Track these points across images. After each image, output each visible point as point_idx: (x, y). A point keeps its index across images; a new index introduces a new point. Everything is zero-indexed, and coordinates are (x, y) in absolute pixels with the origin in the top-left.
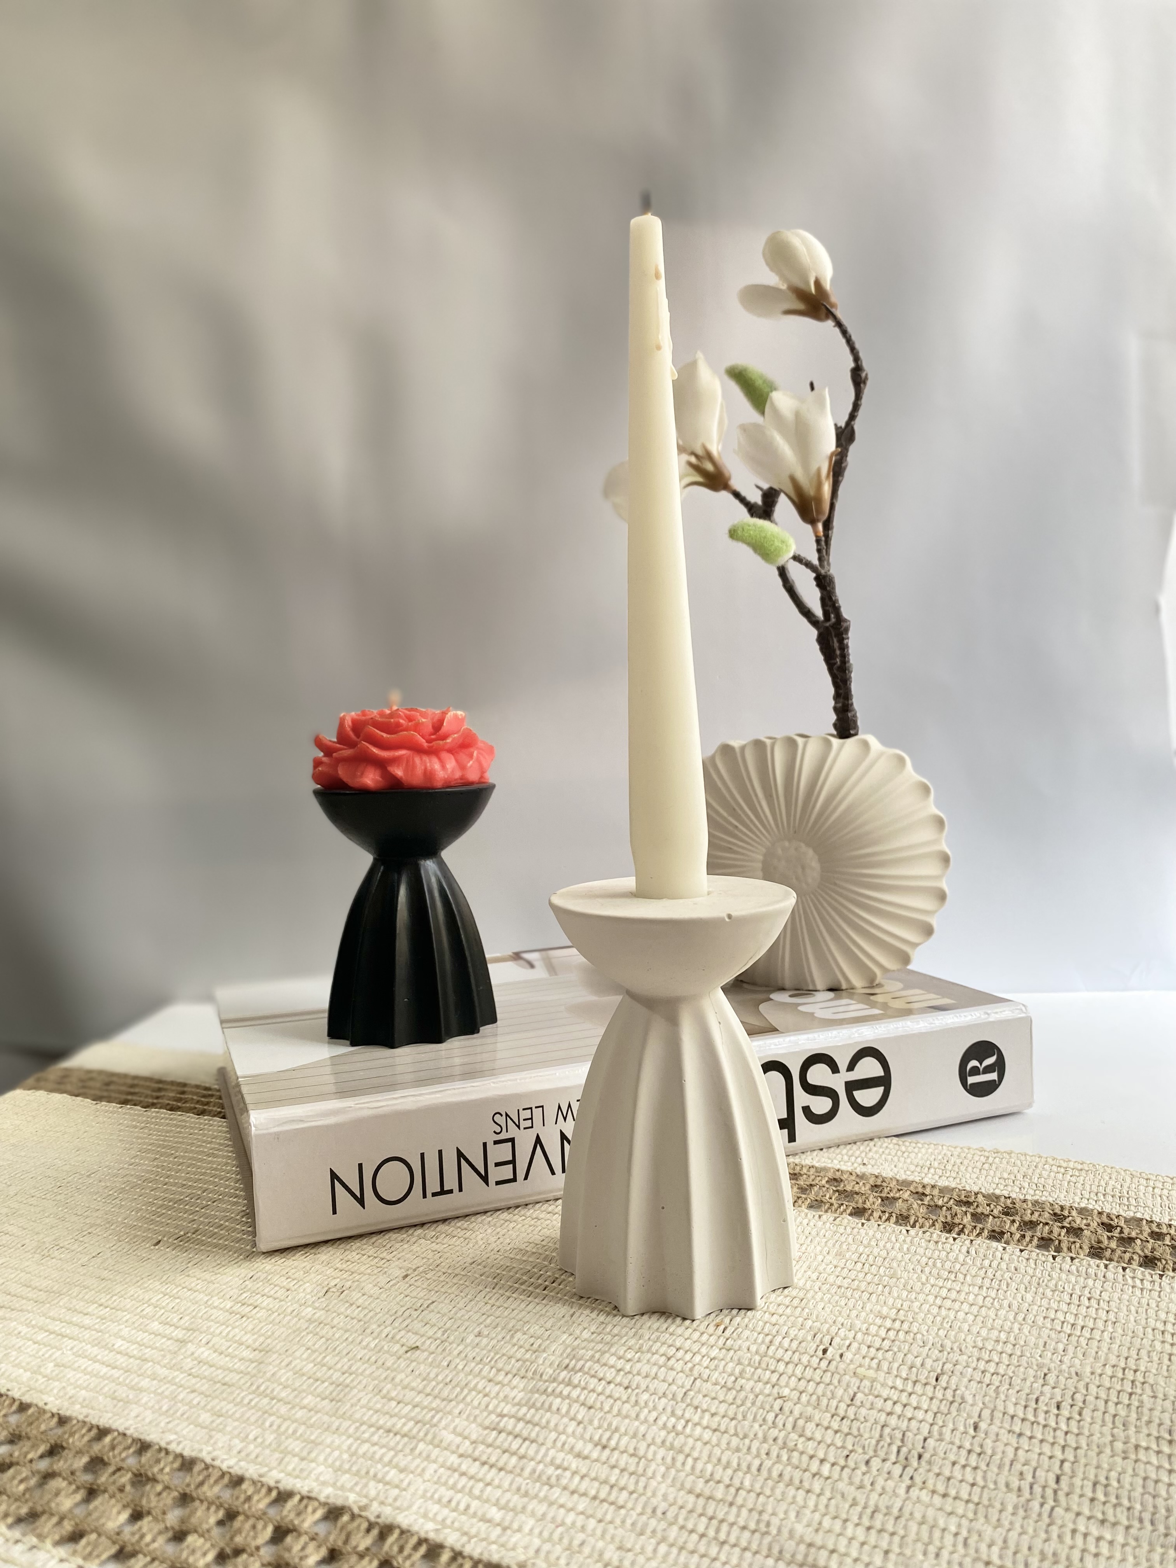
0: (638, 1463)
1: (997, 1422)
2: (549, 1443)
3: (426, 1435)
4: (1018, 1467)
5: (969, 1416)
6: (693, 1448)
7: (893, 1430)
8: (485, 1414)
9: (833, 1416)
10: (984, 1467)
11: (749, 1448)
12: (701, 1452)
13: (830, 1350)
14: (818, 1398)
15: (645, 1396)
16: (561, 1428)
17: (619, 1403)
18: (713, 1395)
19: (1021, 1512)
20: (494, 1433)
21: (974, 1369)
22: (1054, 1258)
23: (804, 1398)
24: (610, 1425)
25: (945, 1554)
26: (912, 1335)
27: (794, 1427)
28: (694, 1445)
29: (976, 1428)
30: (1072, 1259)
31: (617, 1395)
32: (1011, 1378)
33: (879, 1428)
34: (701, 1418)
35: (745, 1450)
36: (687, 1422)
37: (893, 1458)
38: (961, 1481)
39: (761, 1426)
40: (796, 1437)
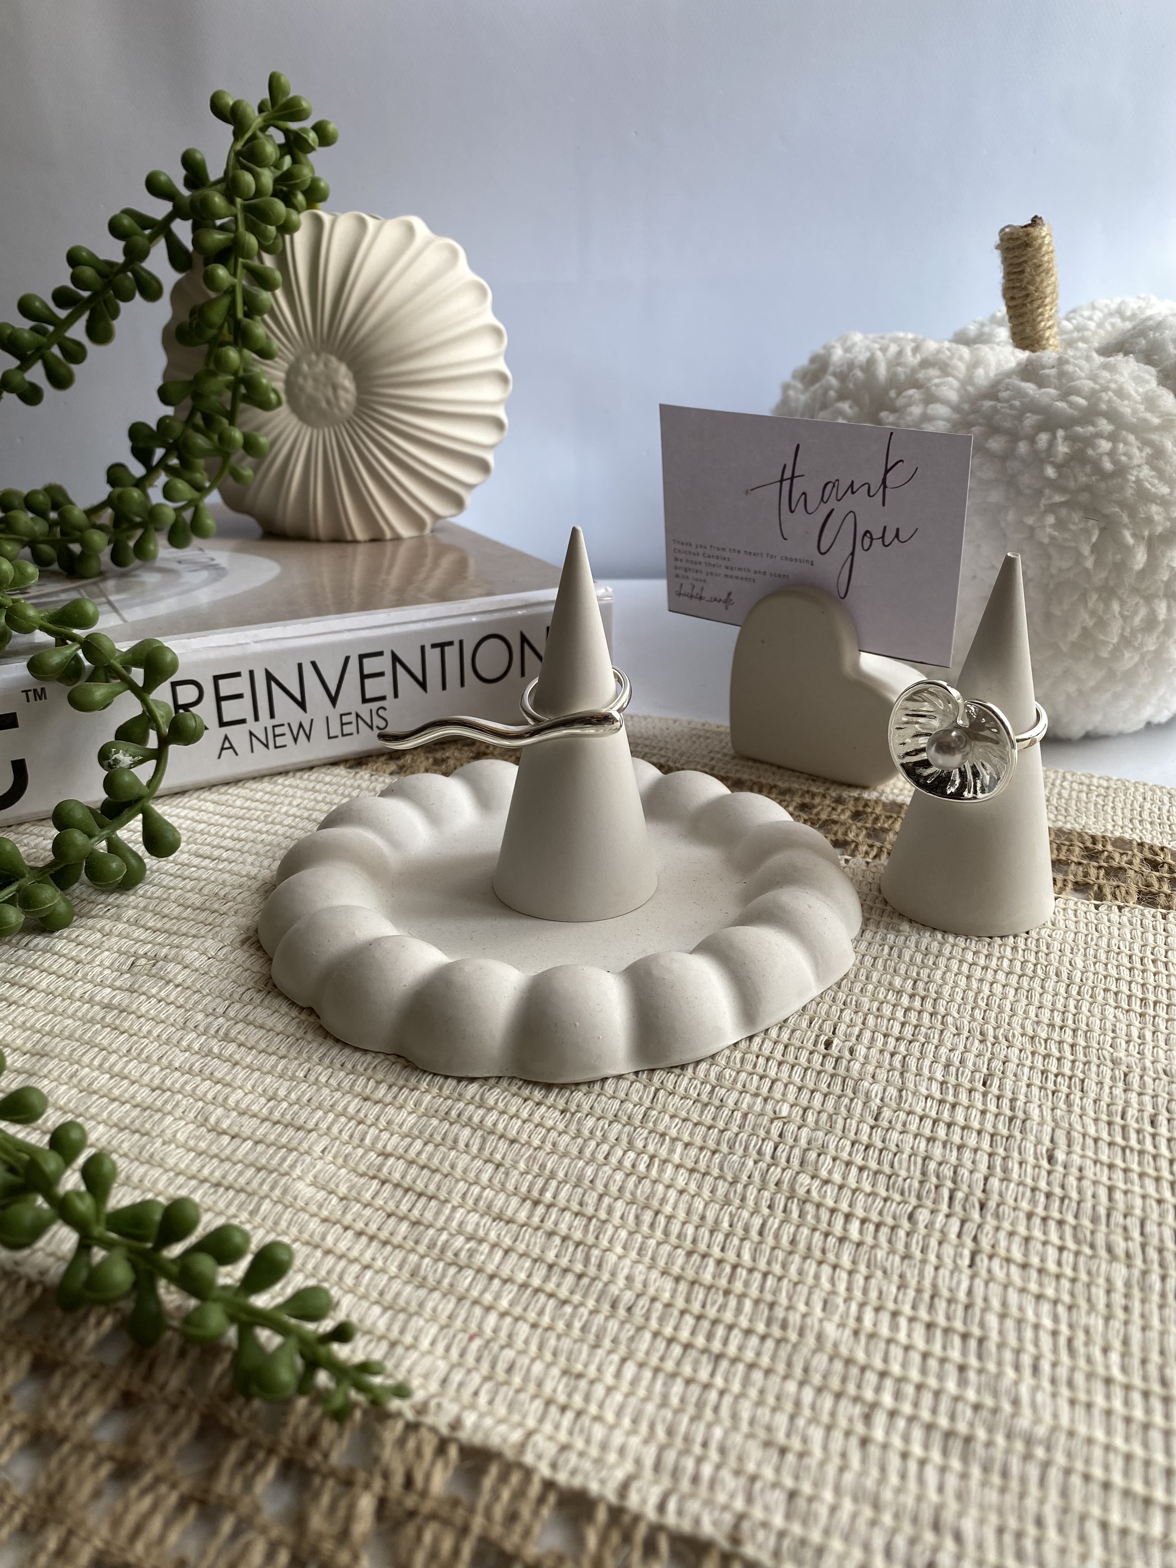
0: (587, 1226)
1: (1077, 1148)
2: (456, 1200)
3: (272, 1188)
4: (1118, 1218)
5: (1038, 1142)
6: (663, 1201)
7: (940, 1164)
8: (360, 1151)
9: (853, 1144)
10: (1070, 1219)
11: (743, 1199)
12: (675, 1208)
13: (836, 1041)
14: (830, 1116)
15: (590, 1122)
16: (472, 1176)
17: (553, 1134)
18: (683, 1114)
19: (1136, 1293)
20: (375, 1184)
21: (1031, 1068)
22: (1097, 907)
23: (811, 1118)
24: (542, 1167)
25: (1045, 1366)
26: (939, 1017)
27: (802, 1164)
28: (665, 1195)
29: (1051, 1159)
30: (1120, 908)
31: (550, 1123)
32: (1083, 1081)
33: (919, 1161)
34: (671, 1151)
35: (737, 1202)
36: (652, 1157)
37: (944, 1208)
38: (1045, 1243)
39: (756, 1162)
40: (808, 1180)
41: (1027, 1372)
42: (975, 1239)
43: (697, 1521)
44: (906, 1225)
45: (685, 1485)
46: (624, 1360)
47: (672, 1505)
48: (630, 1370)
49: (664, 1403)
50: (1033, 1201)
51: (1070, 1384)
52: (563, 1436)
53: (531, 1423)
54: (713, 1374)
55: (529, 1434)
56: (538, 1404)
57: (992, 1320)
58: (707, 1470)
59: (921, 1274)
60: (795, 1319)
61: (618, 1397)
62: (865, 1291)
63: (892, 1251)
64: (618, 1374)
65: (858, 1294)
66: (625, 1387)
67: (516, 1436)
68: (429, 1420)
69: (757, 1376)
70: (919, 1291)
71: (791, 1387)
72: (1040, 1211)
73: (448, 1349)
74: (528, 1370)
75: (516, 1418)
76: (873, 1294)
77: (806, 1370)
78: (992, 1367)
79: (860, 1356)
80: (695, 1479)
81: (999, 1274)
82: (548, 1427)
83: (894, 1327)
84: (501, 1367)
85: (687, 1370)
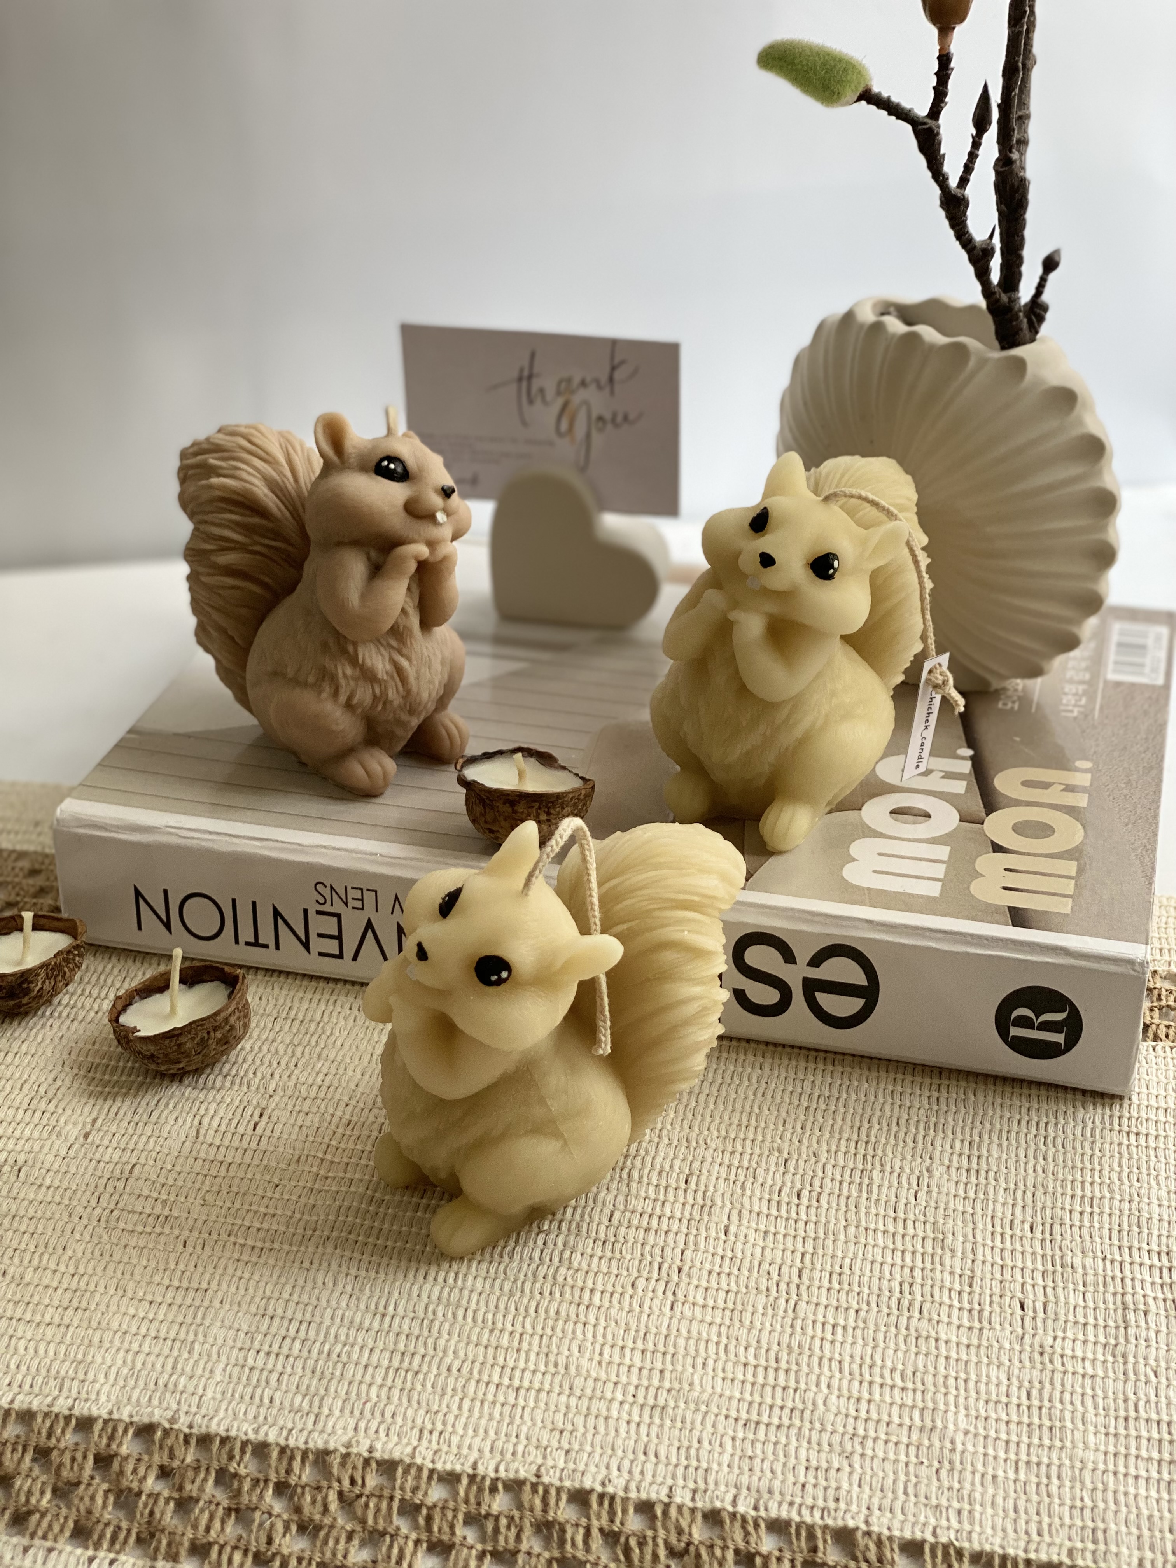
0: (421, 1325)
1: (745, 1222)
2: (328, 1321)
3: (197, 1335)
4: (765, 1266)
5: (719, 1221)
6: (469, 1301)
7: (653, 1246)
8: (248, 1299)
9: (594, 1241)
10: (736, 1272)
11: (522, 1291)
12: (478, 1304)
20: (266, 1319)
21: (720, 1164)
27: (560, 1260)
28: (470, 1297)
29: (727, 1232)
32: (755, 1170)
33: (639, 1246)
35: (519, 1294)
38: (718, 1290)
40: (565, 1271)
41: (699, 1366)
42: (674, 1293)
43: (517, 1472)
44: (630, 1291)
45: (508, 1456)
46: (462, 1399)
47: (502, 1468)
48: (466, 1404)
49: (491, 1418)
50: (713, 1263)
51: (724, 1370)
52: (435, 1446)
53: (415, 1443)
54: (516, 1399)
55: (415, 1449)
56: (416, 1431)
57: (681, 1342)
58: (520, 1448)
59: (639, 1321)
60: (562, 1360)
61: (463, 1420)
62: (604, 1336)
63: (621, 1309)
64: (460, 1408)
65: (600, 1338)
66: (466, 1413)
67: (409, 1450)
68: (354, 1450)
69: (543, 1395)
70: (637, 1331)
71: (563, 1398)
72: (717, 1269)
73: (352, 1412)
74: (405, 1414)
75: (405, 1441)
76: (609, 1337)
77: (571, 1388)
78: (679, 1368)
79: (603, 1376)
80: (514, 1454)
81: (688, 1313)
82: (425, 1443)
83: (622, 1356)
84: (388, 1415)
85: (501, 1399)
